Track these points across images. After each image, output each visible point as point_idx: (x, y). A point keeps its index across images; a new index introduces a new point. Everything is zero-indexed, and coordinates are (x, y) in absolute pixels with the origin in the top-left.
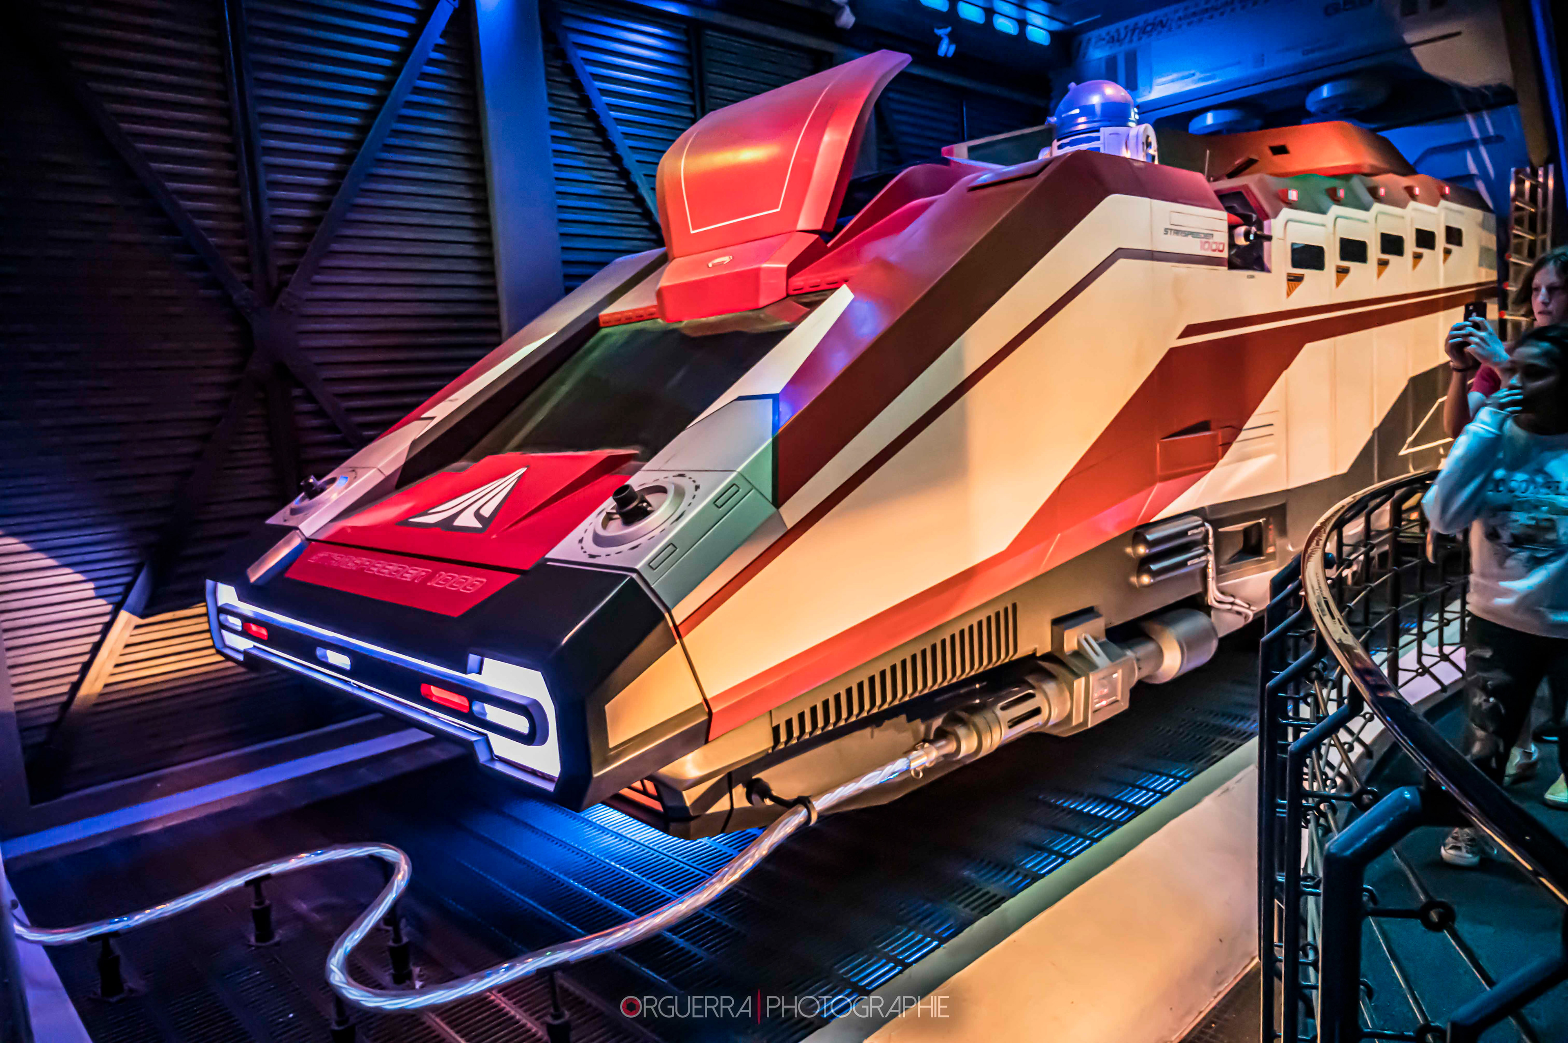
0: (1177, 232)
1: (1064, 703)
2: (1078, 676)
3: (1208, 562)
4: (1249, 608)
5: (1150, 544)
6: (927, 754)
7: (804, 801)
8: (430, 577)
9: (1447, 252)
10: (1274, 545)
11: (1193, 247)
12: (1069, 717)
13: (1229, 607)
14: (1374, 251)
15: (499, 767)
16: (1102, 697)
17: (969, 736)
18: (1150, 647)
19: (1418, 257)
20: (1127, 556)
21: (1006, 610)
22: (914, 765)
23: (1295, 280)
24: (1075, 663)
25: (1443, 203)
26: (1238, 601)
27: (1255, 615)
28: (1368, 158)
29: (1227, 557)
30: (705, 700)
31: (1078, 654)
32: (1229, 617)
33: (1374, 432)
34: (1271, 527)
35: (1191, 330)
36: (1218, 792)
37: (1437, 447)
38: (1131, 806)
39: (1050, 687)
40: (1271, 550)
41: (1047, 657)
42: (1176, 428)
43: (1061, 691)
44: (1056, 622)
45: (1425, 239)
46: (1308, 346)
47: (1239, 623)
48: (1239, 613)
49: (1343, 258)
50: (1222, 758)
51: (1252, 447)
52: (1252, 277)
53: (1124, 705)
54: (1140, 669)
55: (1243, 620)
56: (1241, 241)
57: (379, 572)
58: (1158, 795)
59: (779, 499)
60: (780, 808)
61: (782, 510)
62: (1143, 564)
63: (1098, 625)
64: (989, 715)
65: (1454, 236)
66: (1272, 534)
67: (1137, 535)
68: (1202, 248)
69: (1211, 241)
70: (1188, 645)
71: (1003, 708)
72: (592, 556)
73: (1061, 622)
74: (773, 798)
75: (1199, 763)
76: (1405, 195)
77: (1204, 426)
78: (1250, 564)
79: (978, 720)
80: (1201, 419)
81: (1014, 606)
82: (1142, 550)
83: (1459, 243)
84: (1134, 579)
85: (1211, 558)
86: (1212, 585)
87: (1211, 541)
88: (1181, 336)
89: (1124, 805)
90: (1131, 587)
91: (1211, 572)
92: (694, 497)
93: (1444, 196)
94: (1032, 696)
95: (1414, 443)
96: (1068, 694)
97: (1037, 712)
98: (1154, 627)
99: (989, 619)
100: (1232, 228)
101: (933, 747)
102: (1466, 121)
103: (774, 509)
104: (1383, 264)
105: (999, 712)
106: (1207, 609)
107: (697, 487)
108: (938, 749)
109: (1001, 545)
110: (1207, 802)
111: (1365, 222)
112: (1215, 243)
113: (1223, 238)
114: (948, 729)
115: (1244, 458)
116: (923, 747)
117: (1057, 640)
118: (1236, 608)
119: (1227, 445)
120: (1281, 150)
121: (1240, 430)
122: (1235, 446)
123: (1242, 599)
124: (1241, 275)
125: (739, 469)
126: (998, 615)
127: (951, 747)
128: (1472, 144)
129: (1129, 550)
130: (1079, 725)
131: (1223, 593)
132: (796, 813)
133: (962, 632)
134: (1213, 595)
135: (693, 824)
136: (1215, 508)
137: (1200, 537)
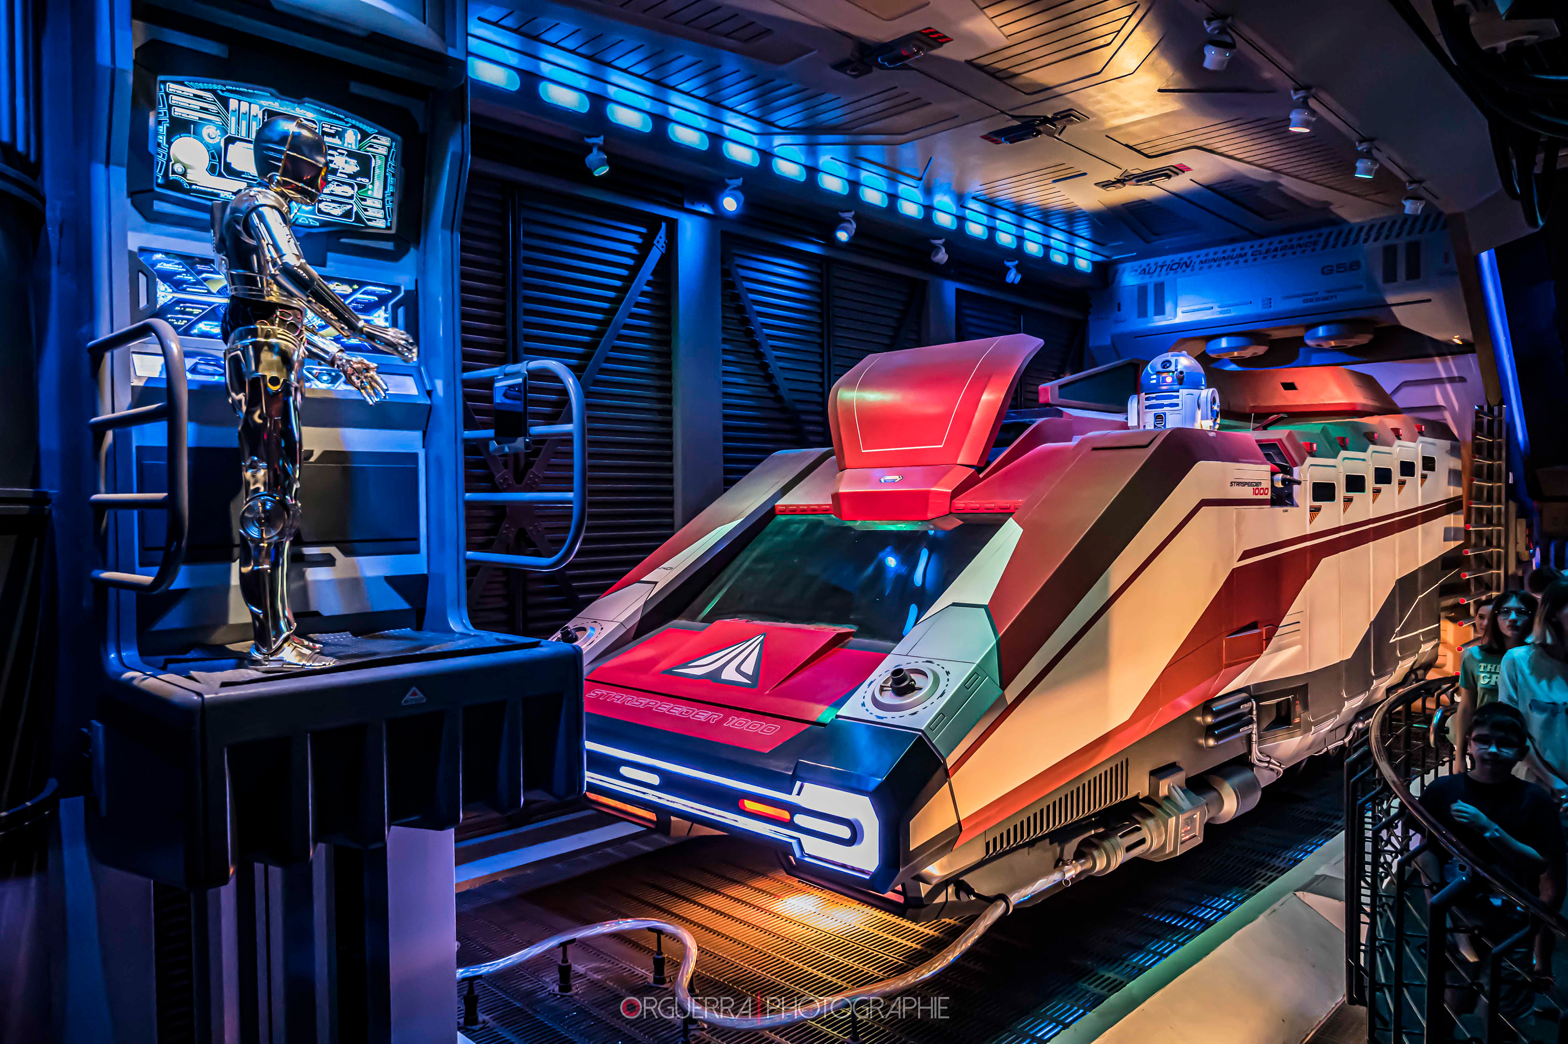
0: (1239, 484)
1: (1161, 835)
2: (1170, 816)
3: (1253, 729)
4: (1280, 766)
5: (1216, 714)
6: (1075, 868)
7: (1003, 897)
8: (724, 720)
9: (1424, 477)
10: (1300, 717)
11: (1247, 493)
12: (1163, 847)
13: (1266, 765)
14: (1370, 483)
15: (807, 859)
16: (1186, 832)
17: (1101, 856)
18: (1214, 794)
19: (1402, 483)
20: (1197, 723)
21: (1122, 763)
22: (1068, 876)
23: (1315, 510)
24: (1166, 805)
25: (1420, 438)
26: (1272, 761)
27: (1284, 771)
28: (1359, 398)
29: (1265, 725)
30: (959, 821)
31: (1167, 798)
32: (1267, 773)
33: (1370, 625)
34: (1298, 702)
35: (1246, 555)
36: (1268, 911)
37: (1418, 635)
38: (1202, 920)
39: (1151, 822)
40: (1297, 720)
41: (1147, 800)
42: (1235, 626)
43: (1158, 827)
44: (1153, 773)
45: (1407, 468)
46: (1324, 560)
47: (1274, 778)
48: (1272, 770)
49: (1348, 490)
50: (1264, 887)
51: (1286, 640)
52: (1286, 511)
53: (1200, 840)
54: (1208, 811)
55: (1275, 775)
56: (1279, 485)
57: (669, 711)
58: (1220, 913)
59: (1004, 685)
60: (983, 903)
61: (1006, 691)
62: (1209, 731)
63: (1179, 778)
64: (1113, 841)
65: (1429, 463)
66: (1298, 708)
67: (1206, 707)
68: (1255, 494)
69: (1260, 487)
70: (1242, 793)
71: (1121, 837)
72: (878, 717)
73: (1158, 773)
74: (976, 895)
75: (1248, 890)
76: (1392, 435)
77: (1253, 626)
78: (1281, 732)
79: (1106, 844)
80: (1252, 619)
81: (1127, 760)
82: (1209, 719)
83: (1432, 469)
84: (1202, 741)
85: (1255, 726)
86: (1255, 747)
87: (1255, 712)
88: (1240, 560)
89: (1196, 919)
90: (1199, 747)
91: (1254, 738)
92: (948, 680)
93: (1421, 433)
94: (1139, 829)
95: (1402, 633)
96: (1163, 829)
97: (1142, 841)
98: (1215, 779)
99: (1111, 769)
100: (1273, 473)
101: (1077, 863)
102: (1434, 362)
103: (1001, 691)
104: (1377, 491)
105: (1119, 839)
106: (1251, 766)
107: (948, 673)
108: (1082, 865)
109: (1126, 717)
110: (1261, 918)
111: (1364, 460)
112: (1263, 489)
113: (1266, 484)
114: (1085, 850)
115: (1279, 649)
116: (1071, 863)
117: (1154, 789)
118: (1271, 766)
119: (1269, 640)
120: (1289, 386)
121: (1276, 627)
122: (1274, 639)
123: (1275, 759)
124: (1279, 510)
125: (977, 662)
126: (1117, 766)
127: (1089, 865)
128: (1439, 381)
129: (1199, 719)
130: (1171, 853)
131: (1261, 753)
132: (998, 906)
133: (1095, 779)
134: (1256, 754)
135: (924, 910)
136: (1258, 686)
137: (1247, 710)
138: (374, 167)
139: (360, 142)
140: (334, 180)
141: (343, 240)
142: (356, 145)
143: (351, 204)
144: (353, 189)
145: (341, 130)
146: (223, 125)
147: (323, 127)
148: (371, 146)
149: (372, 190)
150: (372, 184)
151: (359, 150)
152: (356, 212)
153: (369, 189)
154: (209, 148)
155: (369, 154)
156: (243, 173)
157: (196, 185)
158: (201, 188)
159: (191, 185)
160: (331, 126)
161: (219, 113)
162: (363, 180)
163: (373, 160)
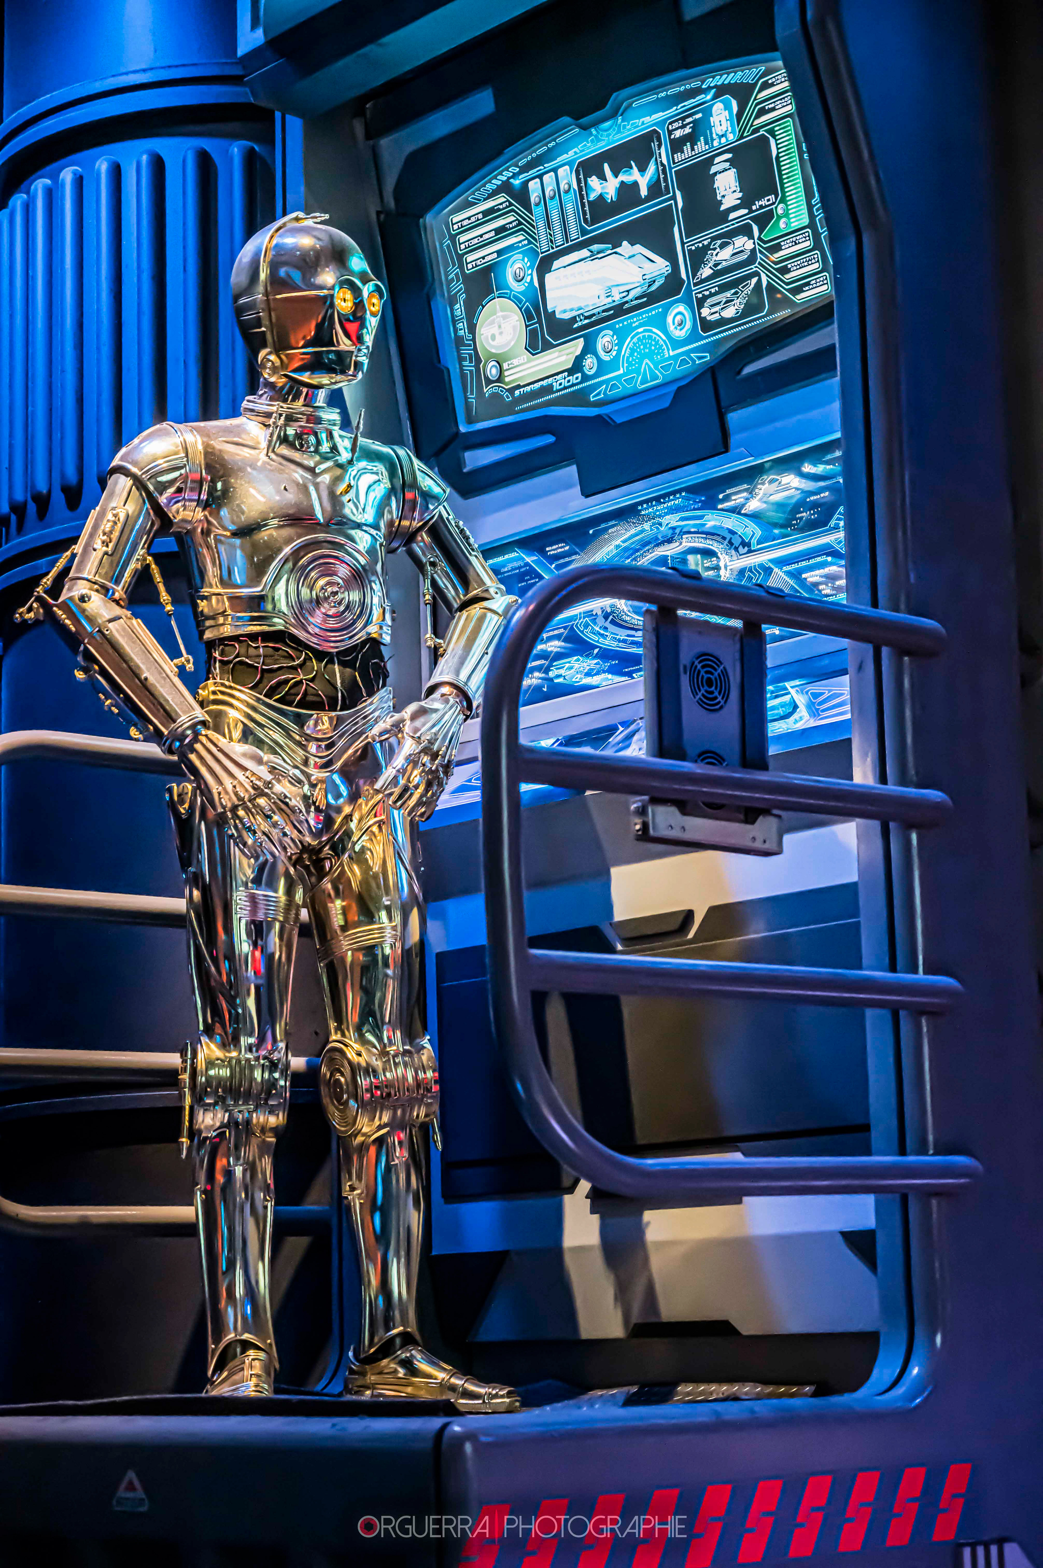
138: (778, 158)
139: (739, 116)
140: (714, 239)
141: (748, 370)
142: (733, 132)
143: (756, 274)
144: (751, 236)
145: (699, 115)
146: (530, 243)
147: (670, 133)
148: (762, 112)
149: (786, 214)
150: (783, 200)
151: (742, 137)
152: (769, 284)
153: (779, 218)
154: (520, 301)
155: (762, 132)
156: (574, 320)
157: (519, 387)
158: (528, 389)
159: (511, 391)
160: (683, 119)
161: (520, 223)
162: (763, 202)
163: (772, 142)
